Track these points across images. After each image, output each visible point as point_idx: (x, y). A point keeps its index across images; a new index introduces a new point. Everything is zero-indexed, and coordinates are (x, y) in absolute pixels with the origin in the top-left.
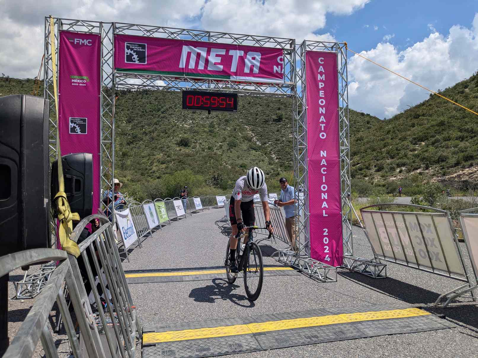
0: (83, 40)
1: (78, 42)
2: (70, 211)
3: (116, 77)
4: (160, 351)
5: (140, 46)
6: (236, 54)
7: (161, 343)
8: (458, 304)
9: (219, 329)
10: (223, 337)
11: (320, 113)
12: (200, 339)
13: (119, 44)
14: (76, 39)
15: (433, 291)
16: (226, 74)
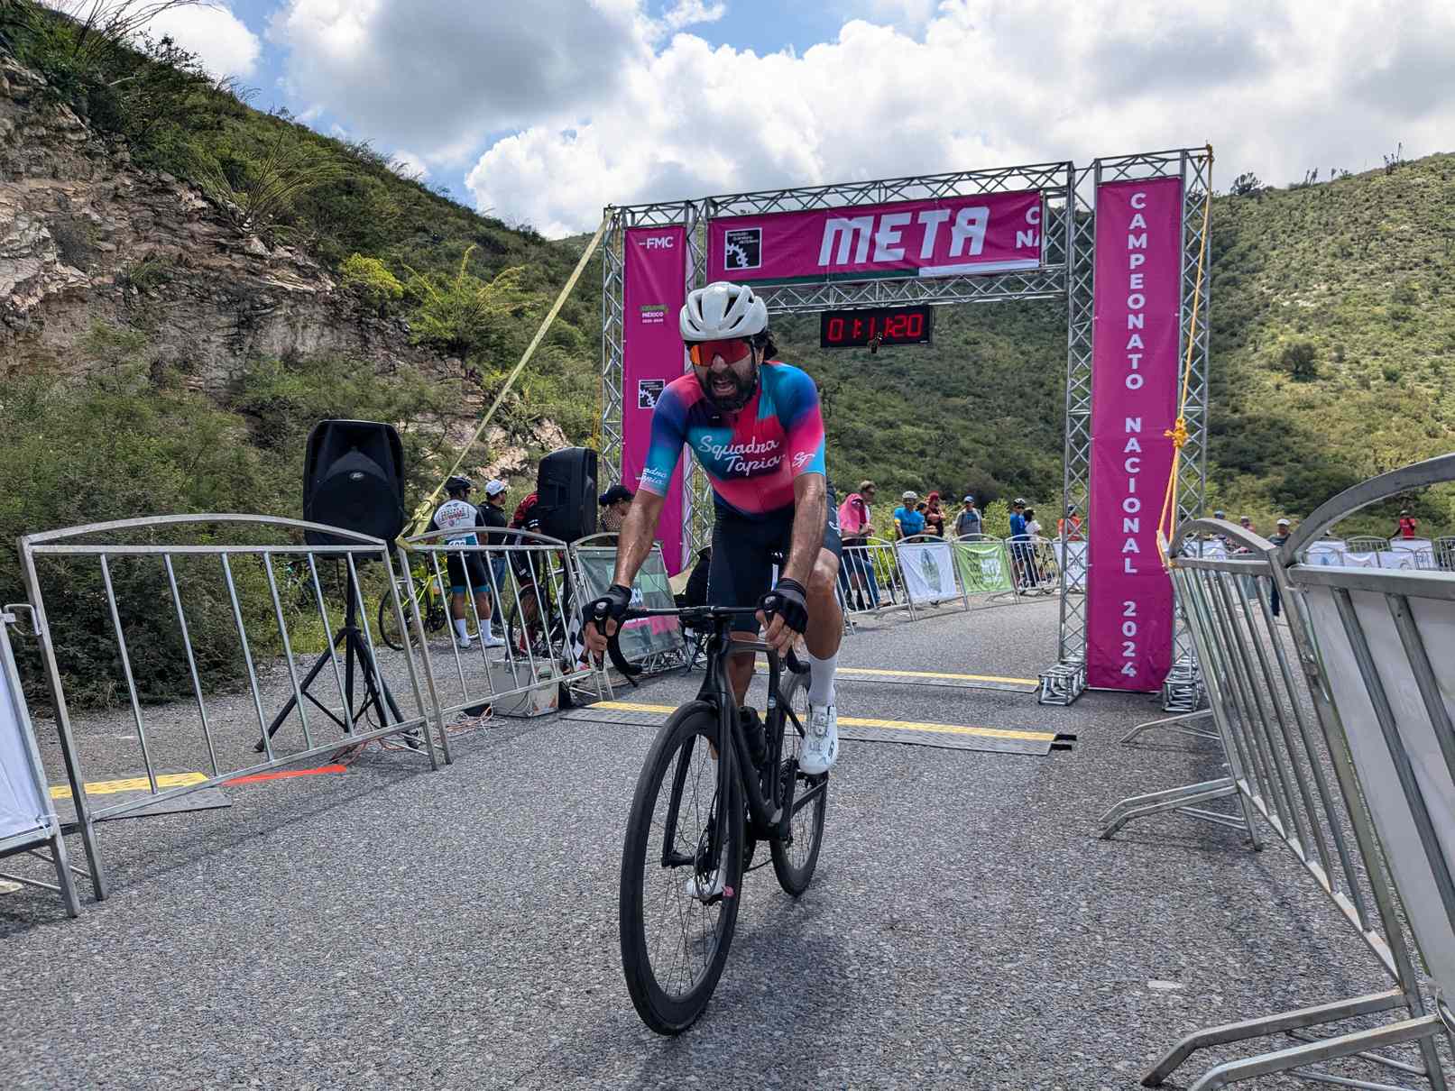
0: (660, 239)
1: (652, 243)
5: (750, 233)
6: (932, 220)
11: (1131, 327)
13: (715, 235)
14: (649, 240)
16: (910, 266)
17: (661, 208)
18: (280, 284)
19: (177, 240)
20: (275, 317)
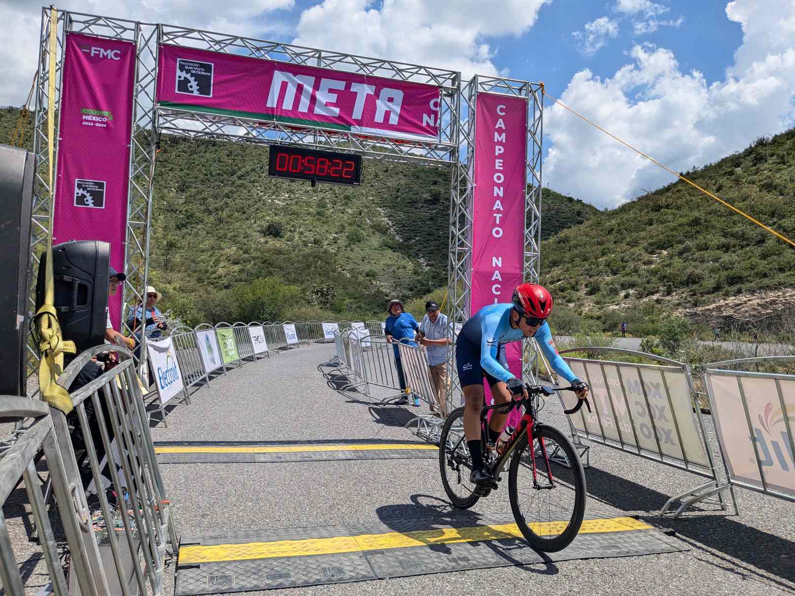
0: (106, 51)
1: (98, 53)
2: (60, 338)
3: (159, 116)
4: (205, 577)
5: (202, 66)
6: (363, 91)
7: (209, 563)
8: (697, 513)
9: (308, 542)
10: (313, 556)
11: (495, 195)
12: (276, 559)
13: (166, 60)
14: (93, 48)
15: (659, 490)
16: (343, 122)
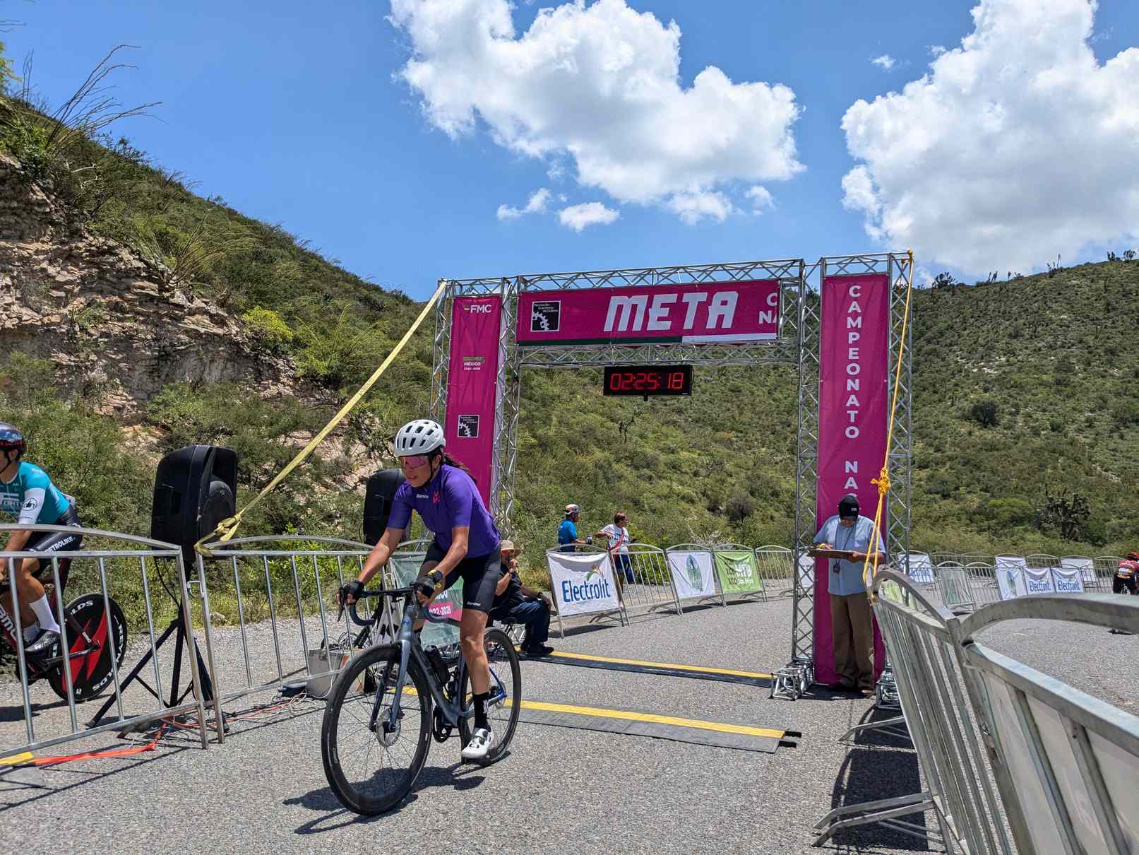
0: (481, 306)
1: (476, 309)
3: (518, 354)
5: (551, 304)
11: (849, 389)
13: (524, 305)
14: (472, 306)
16: (674, 335)
17: (483, 282)
18: (195, 327)
19: (116, 290)
20: (190, 352)
